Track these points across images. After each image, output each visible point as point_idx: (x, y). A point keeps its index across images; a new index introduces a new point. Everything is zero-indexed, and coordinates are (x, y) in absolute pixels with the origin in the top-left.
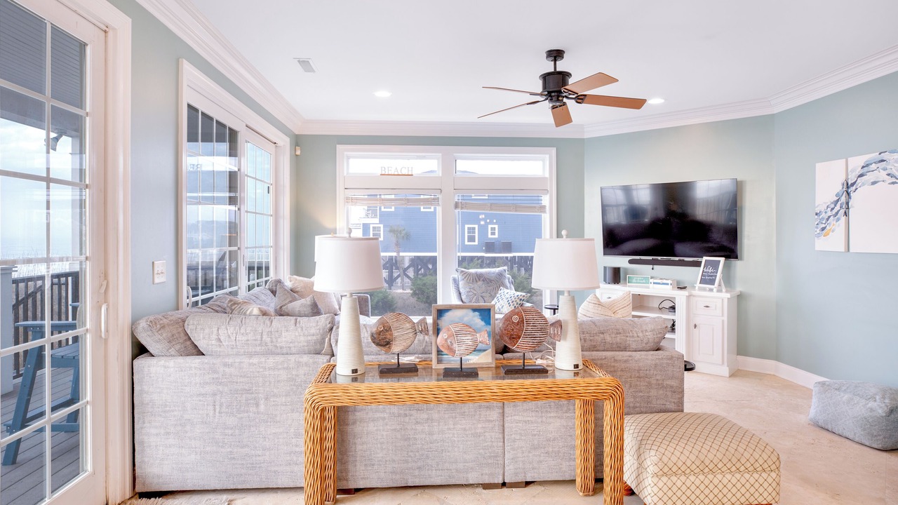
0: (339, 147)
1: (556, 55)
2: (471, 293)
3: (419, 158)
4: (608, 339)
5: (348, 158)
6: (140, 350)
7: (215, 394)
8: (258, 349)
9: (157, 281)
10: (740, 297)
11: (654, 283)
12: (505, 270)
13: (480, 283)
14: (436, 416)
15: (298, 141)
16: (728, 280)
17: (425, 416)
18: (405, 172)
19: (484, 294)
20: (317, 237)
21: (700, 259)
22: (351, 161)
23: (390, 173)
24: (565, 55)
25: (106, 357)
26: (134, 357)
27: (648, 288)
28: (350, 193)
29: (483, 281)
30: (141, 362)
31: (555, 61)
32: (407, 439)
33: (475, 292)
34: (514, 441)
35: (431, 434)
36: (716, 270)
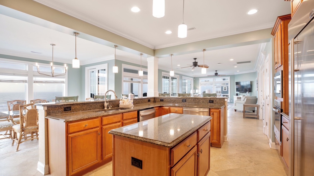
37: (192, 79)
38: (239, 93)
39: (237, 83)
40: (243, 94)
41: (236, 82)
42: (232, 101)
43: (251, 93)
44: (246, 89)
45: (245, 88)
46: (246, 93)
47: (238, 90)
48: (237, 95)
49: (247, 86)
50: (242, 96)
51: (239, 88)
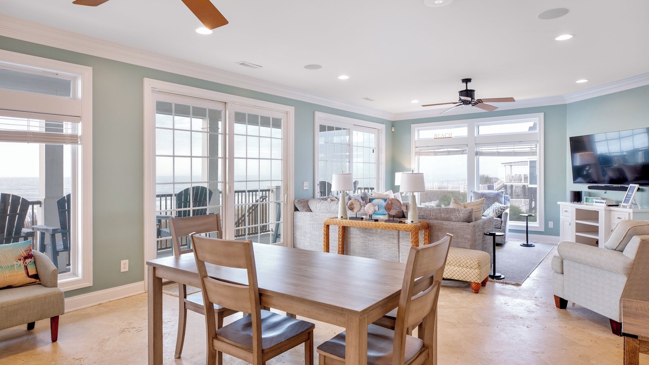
0: (413, 126)
1: (467, 81)
3: (456, 127)
4: (443, 215)
5: (419, 131)
6: (296, 209)
7: (313, 224)
8: (326, 211)
9: (304, 188)
11: (596, 202)
12: (502, 192)
14: (375, 239)
15: (393, 124)
17: (371, 238)
18: (447, 136)
20: (396, 173)
21: (626, 186)
22: (420, 132)
23: (439, 137)
24: (472, 80)
25: (287, 210)
26: (295, 211)
27: (593, 205)
28: (418, 150)
30: (297, 213)
31: (467, 83)
32: (366, 246)
34: (403, 252)
35: (374, 245)
36: (632, 193)
37: (382, 127)
38: (590, 188)
39: (578, 144)
40: (605, 196)
41: (571, 139)
42: (551, 225)
44: (620, 171)
45: (616, 165)
46: (625, 189)
47: (579, 173)
48: (577, 197)
49: (623, 157)
50: (604, 205)
51: (587, 169)
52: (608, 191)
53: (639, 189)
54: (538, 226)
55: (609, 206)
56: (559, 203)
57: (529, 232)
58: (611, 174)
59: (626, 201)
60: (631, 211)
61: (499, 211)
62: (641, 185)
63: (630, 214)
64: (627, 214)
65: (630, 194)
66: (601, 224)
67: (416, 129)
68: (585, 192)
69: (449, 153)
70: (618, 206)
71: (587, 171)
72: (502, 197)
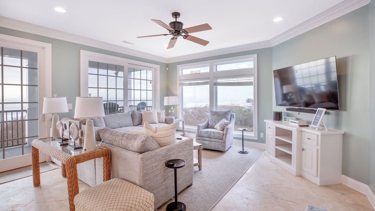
0: (178, 66)
1: (176, 14)
2: (211, 120)
3: (203, 66)
5: (182, 69)
10: (345, 136)
11: (291, 122)
12: (230, 111)
13: (215, 116)
15: (167, 65)
16: (338, 124)
18: (198, 72)
19: (216, 121)
20: (164, 97)
21: (315, 109)
22: (184, 70)
23: (193, 73)
27: (288, 125)
28: (181, 82)
29: (217, 115)
31: (176, 17)
33: (213, 120)
36: (321, 116)
37: (158, 67)
38: (287, 109)
39: (280, 74)
41: (274, 71)
42: (261, 135)
43: (338, 115)
48: (278, 116)
50: (297, 125)
51: (290, 95)
52: (301, 113)
53: (326, 113)
54: (253, 135)
55: (301, 126)
56: (265, 121)
57: (244, 139)
58: (305, 99)
59: (315, 123)
60: (319, 133)
61: (223, 126)
62: (327, 108)
63: (318, 135)
64: (316, 136)
65: (318, 117)
66: (294, 141)
67: (180, 68)
68: (284, 112)
69: (198, 84)
70: (308, 126)
71: (290, 96)
72: (229, 115)
